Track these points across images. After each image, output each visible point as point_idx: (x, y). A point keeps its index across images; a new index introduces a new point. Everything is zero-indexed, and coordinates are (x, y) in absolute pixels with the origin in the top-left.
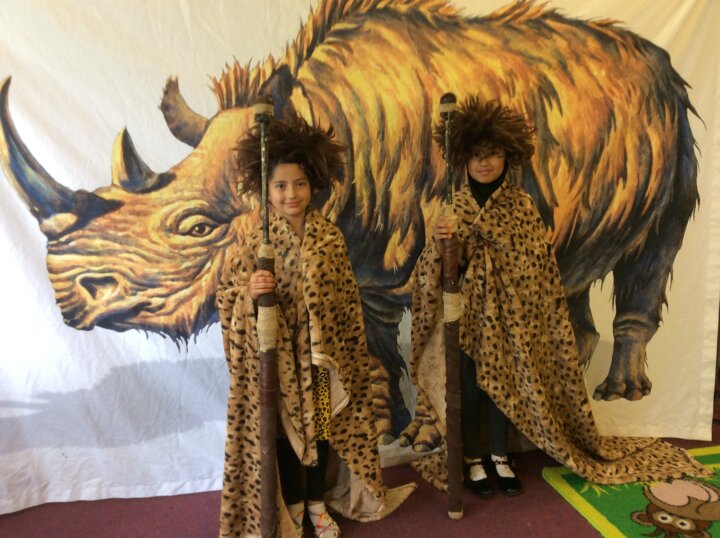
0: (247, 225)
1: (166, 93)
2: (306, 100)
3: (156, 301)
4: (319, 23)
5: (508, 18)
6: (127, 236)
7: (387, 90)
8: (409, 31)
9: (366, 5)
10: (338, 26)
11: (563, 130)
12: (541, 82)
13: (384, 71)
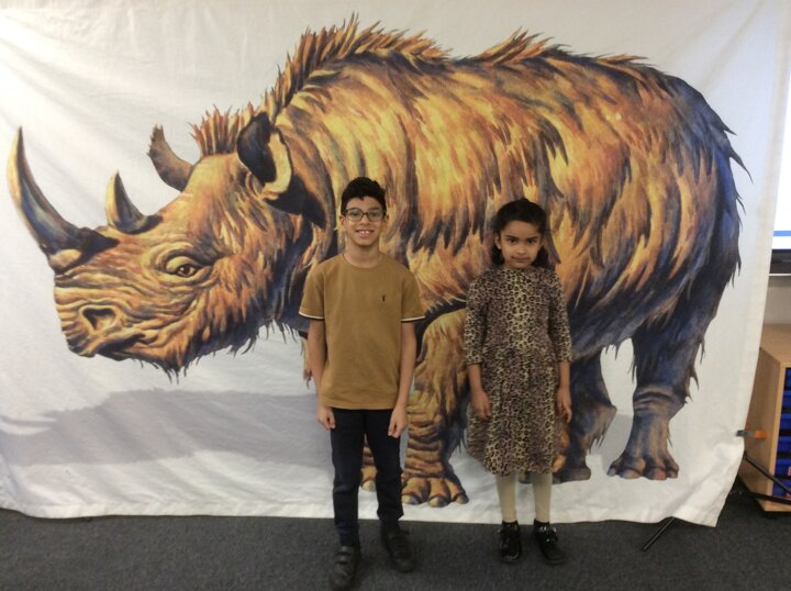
0: (229, 268)
1: (153, 140)
2: (283, 146)
3: (150, 334)
4: (297, 70)
5: (501, 58)
6: (124, 271)
7: (367, 137)
8: (390, 75)
9: (345, 50)
10: (316, 73)
11: (568, 180)
12: (542, 127)
13: (364, 117)
